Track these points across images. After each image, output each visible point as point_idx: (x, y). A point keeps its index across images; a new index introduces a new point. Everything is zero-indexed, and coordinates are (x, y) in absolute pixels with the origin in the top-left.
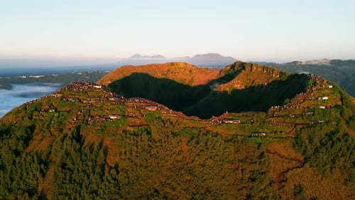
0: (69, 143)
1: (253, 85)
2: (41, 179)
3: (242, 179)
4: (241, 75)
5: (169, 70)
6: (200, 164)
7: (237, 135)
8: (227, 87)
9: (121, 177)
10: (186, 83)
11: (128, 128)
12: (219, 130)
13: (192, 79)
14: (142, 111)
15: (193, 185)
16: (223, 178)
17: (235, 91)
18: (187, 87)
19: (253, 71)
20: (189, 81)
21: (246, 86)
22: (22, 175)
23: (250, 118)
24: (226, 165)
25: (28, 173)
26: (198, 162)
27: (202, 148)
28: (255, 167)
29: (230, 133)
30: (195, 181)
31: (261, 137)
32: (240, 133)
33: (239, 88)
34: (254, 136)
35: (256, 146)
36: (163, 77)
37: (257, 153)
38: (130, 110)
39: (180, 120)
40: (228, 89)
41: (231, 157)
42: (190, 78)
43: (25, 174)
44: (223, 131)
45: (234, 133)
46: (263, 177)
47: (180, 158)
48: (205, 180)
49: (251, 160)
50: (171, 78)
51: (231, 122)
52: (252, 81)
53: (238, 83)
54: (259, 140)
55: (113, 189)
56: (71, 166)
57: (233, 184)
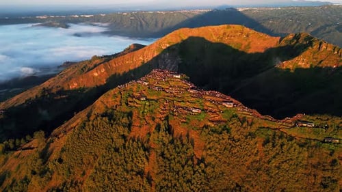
0: (164, 134)
1: (320, 66)
2: (146, 163)
3: (314, 184)
4: (307, 52)
5: (224, 34)
6: (275, 166)
7: (310, 139)
8: (290, 64)
9: (208, 170)
10: (242, 49)
11: (209, 123)
12: (293, 132)
13: (249, 45)
14: (219, 106)
15: (270, 185)
16: (297, 181)
17: (299, 70)
18: (243, 53)
19: (322, 50)
20: (245, 47)
21: (311, 66)
22: (133, 159)
23: (324, 122)
24: (300, 170)
25: (136, 157)
26: (274, 165)
27: (278, 152)
28: (328, 174)
29: (304, 136)
30: (272, 181)
31: (334, 143)
32: (313, 137)
33: (303, 66)
34: (327, 142)
35: (329, 152)
36: (218, 40)
37: (330, 160)
38: (208, 104)
39: (256, 119)
40: (291, 66)
41: (305, 162)
42: (247, 43)
43: (135, 159)
44: (296, 134)
45: (308, 137)
46: (334, 185)
47: (258, 158)
48: (280, 182)
49: (323, 166)
50: (226, 42)
51: (305, 125)
52: (319, 60)
53: (303, 61)
54: (332, 147)
55: (204, 181)
56: (169, 156)
57: (306, 188)
